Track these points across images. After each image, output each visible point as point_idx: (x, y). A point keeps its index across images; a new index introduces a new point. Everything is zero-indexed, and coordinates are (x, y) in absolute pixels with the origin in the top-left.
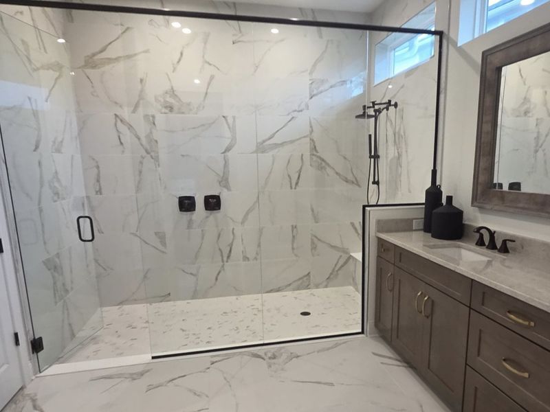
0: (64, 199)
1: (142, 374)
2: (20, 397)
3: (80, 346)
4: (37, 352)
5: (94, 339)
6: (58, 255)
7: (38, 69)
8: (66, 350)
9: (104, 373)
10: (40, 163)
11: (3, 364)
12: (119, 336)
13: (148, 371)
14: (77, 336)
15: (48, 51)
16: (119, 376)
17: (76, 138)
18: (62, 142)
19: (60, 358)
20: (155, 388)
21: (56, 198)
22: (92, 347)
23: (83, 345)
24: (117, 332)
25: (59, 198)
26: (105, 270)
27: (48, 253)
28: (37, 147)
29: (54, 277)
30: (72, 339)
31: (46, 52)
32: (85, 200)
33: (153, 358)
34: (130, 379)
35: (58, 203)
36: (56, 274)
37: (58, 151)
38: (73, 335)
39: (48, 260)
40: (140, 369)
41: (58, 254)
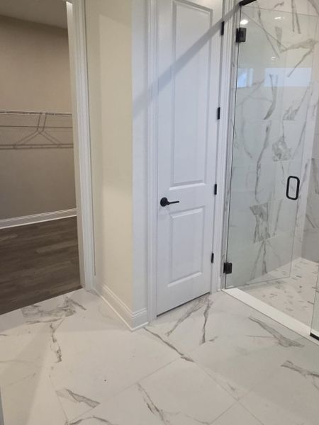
0: (286, 159)
1: (291, 344)
2: (204, 299)
3: (264, 283)
4: (227, 273)
5: (278, 283)
6: (267, 205)
7: (287, 49)
8: (253, 281)
9: (262, 319)
10: (267, 129)
11: (198, 272)
12: (299, 292)
13: (298, 345)
14: (269, 273)
15: (301, 31)
16: (272, 331)
17: (315, 106)
18: (297, 110)
19: (246, 284)
20: (292, 368)
21: (277, 158)
22: (272, 289)
23: (267, 283)
24: (301, 287)
25: (280, 158)
26: (314, 227)
27: (257, 201)
28: (268, 115)
29: (257, 221)
30: (263, 274)
31: (299, 33)
32: (311, 161)
33: (312, 335)
34: (278, 341)
35: (279, 162)
36: (261, 220)
37: (290, 118)
38: (265, 271)
39: (256, 207)
40: (293, 338)
41: (267, 203)
